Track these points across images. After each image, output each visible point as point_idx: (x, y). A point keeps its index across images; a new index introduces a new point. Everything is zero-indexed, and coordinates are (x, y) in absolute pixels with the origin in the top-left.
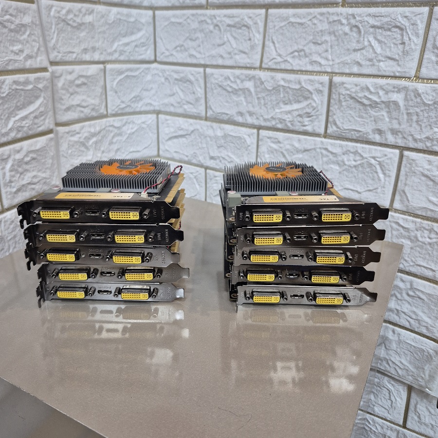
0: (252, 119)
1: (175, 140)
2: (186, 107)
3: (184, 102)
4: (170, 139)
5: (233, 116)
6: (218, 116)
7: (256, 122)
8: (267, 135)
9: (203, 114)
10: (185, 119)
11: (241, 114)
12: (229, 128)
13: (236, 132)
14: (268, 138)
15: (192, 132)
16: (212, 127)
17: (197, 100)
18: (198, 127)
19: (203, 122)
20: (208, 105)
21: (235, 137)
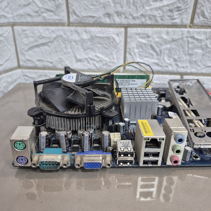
0: (120, 19)
1: (36, 49)
2: (45, 15)
3: (43, 10)
4: (31, 48)
5: (100, 18)
6: (83, 20)
7: (124, 21)
8: (136, 32)
9: (66, 20)
10: (45, 27)
11: (109, 15)
12: (95, 30)
13: (103, 33)
14: (137, 34)
15: (55, 38)
16: (77, 32)
17: (58, 6)
18: (62, 33)
19: (66, 28)
20: (71, 10)
21: (103, 38)
